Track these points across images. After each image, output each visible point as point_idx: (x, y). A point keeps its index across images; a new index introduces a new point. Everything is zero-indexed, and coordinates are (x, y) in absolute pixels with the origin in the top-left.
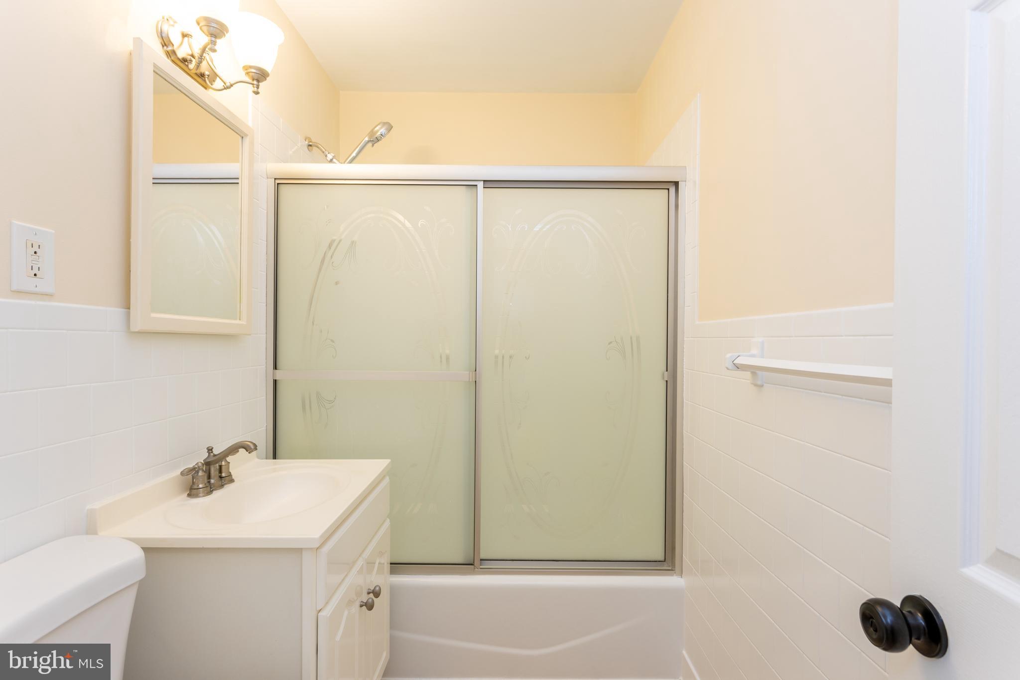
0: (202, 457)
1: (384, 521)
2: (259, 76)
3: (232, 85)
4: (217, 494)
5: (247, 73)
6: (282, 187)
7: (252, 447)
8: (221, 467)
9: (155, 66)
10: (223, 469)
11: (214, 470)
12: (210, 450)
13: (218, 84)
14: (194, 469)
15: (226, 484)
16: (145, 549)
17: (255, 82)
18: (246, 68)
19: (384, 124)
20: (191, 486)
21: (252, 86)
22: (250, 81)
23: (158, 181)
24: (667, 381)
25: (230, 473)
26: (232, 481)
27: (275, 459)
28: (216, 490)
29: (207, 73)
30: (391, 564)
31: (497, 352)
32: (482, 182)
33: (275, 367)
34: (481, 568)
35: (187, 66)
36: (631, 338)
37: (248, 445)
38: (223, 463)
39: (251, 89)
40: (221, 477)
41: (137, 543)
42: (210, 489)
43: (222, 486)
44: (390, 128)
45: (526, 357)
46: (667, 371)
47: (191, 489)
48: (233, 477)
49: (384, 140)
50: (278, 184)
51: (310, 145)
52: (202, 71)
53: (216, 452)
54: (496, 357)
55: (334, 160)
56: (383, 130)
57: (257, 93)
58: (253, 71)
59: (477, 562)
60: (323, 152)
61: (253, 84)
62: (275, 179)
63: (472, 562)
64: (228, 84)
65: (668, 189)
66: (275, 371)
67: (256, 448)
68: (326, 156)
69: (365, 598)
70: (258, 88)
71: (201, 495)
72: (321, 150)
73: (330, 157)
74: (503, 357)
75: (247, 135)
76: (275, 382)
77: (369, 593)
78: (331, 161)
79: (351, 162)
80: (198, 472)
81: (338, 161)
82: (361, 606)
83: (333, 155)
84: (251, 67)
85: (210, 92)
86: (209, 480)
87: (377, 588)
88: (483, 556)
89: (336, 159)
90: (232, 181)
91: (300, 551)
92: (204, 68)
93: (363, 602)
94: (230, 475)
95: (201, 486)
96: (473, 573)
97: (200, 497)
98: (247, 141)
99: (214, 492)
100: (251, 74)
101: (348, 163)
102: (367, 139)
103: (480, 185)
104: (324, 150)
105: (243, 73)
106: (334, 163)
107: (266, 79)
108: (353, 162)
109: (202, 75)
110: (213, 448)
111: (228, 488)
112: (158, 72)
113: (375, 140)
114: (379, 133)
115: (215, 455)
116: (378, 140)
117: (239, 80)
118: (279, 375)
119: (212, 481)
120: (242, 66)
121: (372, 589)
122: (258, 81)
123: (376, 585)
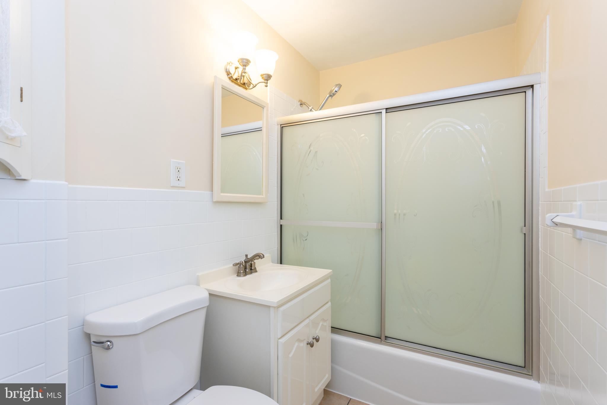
0: (243, 259)
1: (327, 302)
2: (267, 78)
3: (256, 85)
4: (248, 277)
5: (263, 78)
6: (284, 128)
7: (262, 256)
8: (251, 264)
9: (222, 85)
10: (253, 265)
11: (248, 267)
12: (247, 256)
13: (251, 86)
14: (238, 264)
15: (253, 273)
16: (210, 294)
17: (266, 81)
18: (262, 75)
19: (337, 85)
20: (238, 272)
21: (264, 83)
22: (264, 81)
23: (224, 136)
24: (525, 234)
25: (256, 268)
26: (256, 271)
27: (281, 264)
28: (248, 274)
29: (246, 82)
30: (331, 327)
31: (395, 211)
32: (385, 110)
33: (281, 218)
34: (385, 342)
35: (237, 81)
36: (493, 202)
37: (260, 255)
38: (253, 262)
39: (264, 84)
40: (251, 269)
41: (208, 291)
42: (246, 274)
43: (251, 273)
44: (340, 86)
45: (414, 215)
46: (525, 226)
47: (238, 273)
48: (257, 270)
49: (337, 94)
50: (282, 127)
51: (302, 104)
52: (244, 82)
53: (249, 257)
54: (395, 215)
55: (312, 110)
56: (336, 89)
57: (266, 86)
58: (265, 76)
59: (383, 338)
60: (307, 106)
61: (265, 82)
62: (281, 125)
63: (380, 337)
64: (255, 85)
65: (525, 92)
66: (281, 220)
67: (264, 257)
68: (309, 108)
69: (311, 340)
70: (267, 84)
71: (242, 276)
72: (306, 106)
73: (310, 108)
74: (399, 215)
75: (265, 107)
76: (281, 226)
77: (313, 339)
78: (311, 110)
79: (320, 110)
80: (240, 265)
81: (315, 110)
82: (308, 344)
83: (312, 107)
84: (264, 75)
85: (249, 91)
86: (245, 270)
87: (318, 337)
88: (387, 335)
89: (314, 109)
90: (259, 130)
91: (269, 307)
92: (246, 81)
93: (309, 342)
94: (255, 269)
95: (242, 272)
96: (380, 343)
97: (241, 277)
98: (265, 110)
99: (247, 275)
100: (264, 78)
101: (319, 110)
102: (328, 95)
103: (384, 111)
104: (308, 105)
105: (261, 78)
106: (313, 111)
107: (270, 79)
108: (322, 109)
109: (244, 84)
110: (247, 255)
111: (254, 275)
112: (224, 88)
113: (332, 95)
114: (334, 91)
115: (248, 259)
116: (334, 94)
117: (258, 82)
118: (283, 222)
119: (247, 270)
120: (260, 75)
121: (315, 337)
122: (267, 80)
123: (316, 335)
